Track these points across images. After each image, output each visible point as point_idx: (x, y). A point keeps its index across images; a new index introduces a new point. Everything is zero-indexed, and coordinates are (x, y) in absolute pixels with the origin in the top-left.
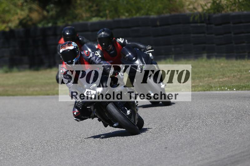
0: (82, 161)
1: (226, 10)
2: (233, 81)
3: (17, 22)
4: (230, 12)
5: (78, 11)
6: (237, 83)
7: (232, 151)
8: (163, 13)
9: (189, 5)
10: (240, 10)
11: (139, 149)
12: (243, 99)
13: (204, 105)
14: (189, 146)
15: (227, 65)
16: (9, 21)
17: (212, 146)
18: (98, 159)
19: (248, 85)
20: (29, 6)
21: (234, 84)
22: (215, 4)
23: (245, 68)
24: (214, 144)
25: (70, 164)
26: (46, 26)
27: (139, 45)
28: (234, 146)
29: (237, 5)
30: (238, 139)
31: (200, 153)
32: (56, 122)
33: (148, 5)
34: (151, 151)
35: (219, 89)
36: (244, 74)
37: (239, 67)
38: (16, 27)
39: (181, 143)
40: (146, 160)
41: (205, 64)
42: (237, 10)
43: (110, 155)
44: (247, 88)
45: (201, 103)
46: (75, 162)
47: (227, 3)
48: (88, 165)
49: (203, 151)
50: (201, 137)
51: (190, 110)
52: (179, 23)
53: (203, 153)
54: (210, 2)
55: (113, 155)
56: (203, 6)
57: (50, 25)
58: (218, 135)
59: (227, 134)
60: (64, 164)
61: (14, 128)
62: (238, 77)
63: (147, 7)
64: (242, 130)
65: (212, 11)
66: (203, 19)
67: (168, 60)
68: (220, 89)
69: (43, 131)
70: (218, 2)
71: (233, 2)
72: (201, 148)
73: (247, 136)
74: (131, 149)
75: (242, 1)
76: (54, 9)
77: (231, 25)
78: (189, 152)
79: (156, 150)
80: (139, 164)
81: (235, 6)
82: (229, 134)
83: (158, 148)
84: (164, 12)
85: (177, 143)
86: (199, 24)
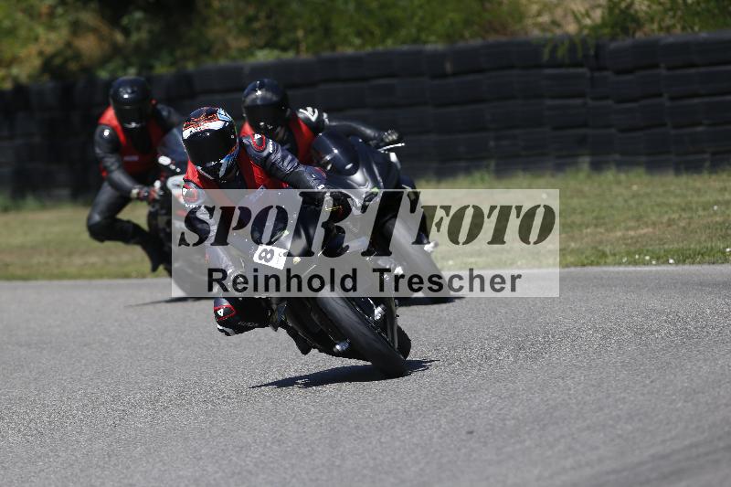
0: (224, 471)
1: (647, 28)
2: (669, 236)
3: (37, 62)
4: (659, 35)
5: (214, 32)
6: (678, 243)
7: (664, 442)
8: (462, 37)
9: (539, 14)
10: (689, 30)
11: (392, 437)
12: (697, 290)
15: (649, 190)
16: (14, 61)
18: (272, 465)
19: (712, 247)
20: (71, 17)
21: (671, 247)
22: (617, 12)
23: (703, 199)
24: (611, 422)
27: (363, 128)
28: (668, 427)
29: (679, 13)
30: (679, 405)
31: (571, 448)
32: (149, 357)
33: (420, 13)
34: (428, 442)
35: (625, 260)
36: (699, 216)
37: (684, 196)
39: (513, 419)
40: (412, 469)
41: (586, 188)
42: (678, 30)
43: (306, 453)
44: (707, 258)
45: (574, 302)
46: (205, 473)
47: (649, 7)
50: (574, 401)
51: (539, 320)
52: (512, 67)
54: (599, 6)
55: (316, 455)
56: (579, 16)
59: (648, 393)
60: (172, 480)
62: (682, 224)
63: (416, 20)
64: (692, 380)
65: (605, 32)
66: (580, 55)
67: (477, 175)
68: (630, 259)
70: (623, 5)
71: (668, 5)
72: (573, 434)
74: (370, 435)
75: (693, 3)
76: (146, 26)
77: (663, 72)
78: (537, 446)
79: (441, 438)
81: (674, 17)
82: (655, 391)
83: (448, 434)
84: (467, 34)
85: (504, 420)
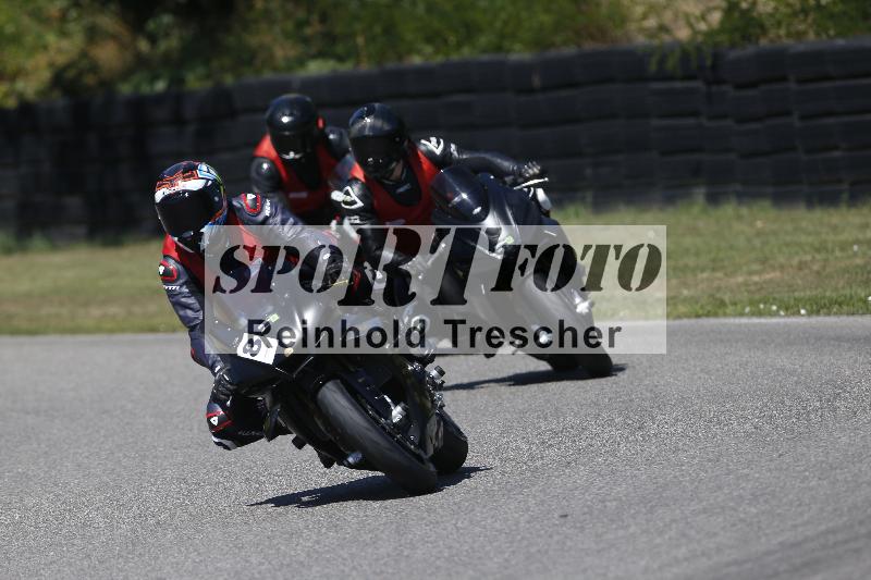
0: (270, 563)
1: (772, 33)
2: (800, 282)
4: (787, 42)
6: (811, 289)
7: (794, 527)
8: (552, 44)
9: (645, 17)
10: (824, 36)
11: (471, 521)
12: (834, 346)
13: (695, 366)
14: (644, 510)
15: (775, 227)
16: (19, 73)
17: (723, 508)
18: (328, 556)
19: (851, 295)
20: (88, 20)
21: (802, 294)
22: (736, 15)
23: (840, 238)
24: (731, 504)
25: (229, 574)
26: (145, 89)
27: (498, 161)
28: (799, 510)
29: (811, 16)
30: (813, 483)
31: (684, 535)
32: (181, 426)
33: (503, 16)
34: (513, 528)
35: (747, 310)
36: (836, 258)
37: (818, 234)
38: (42, 93)
39: (615, 500)
40: (496, 560)
41: (701, 224)
42: (811, 36)
43: (368, 541)
44: (845, 308)
45: (687, 360)
46: (248, 564)
47: (776, 9)
48: (293, 577)
49: (692, 527)
50: (688, 478)
52: (612, 80)
53: (693, 533)
54: (715, 8)
55: (380, 542)
56: (693, 20)
57: (160, 86)
58: (746, 471)
59: (776, 469)
60: (208, 573)
61: (35, 446)
62: (816, 267)
63: (498, 24)
64: (828, 453)
65: (723, 38)
66: (694, 65)
67: (571, 209)
68: (754, 309)
69: (134, 458)
70: (744, 5)
71: (798, 6)
72: (686, 518)
73: (848, 475)
74: (444, 519)
75: (827, 3)
76: (176, 33)
77: (792, 86)
78: (644, 532)
79: (529, 522)
80: (471, 572)
81: (805, 21)
82: (784, 466)
83: (537, 518)
84: (558, 40)
85: (604, 501)
86: (678, 85)
